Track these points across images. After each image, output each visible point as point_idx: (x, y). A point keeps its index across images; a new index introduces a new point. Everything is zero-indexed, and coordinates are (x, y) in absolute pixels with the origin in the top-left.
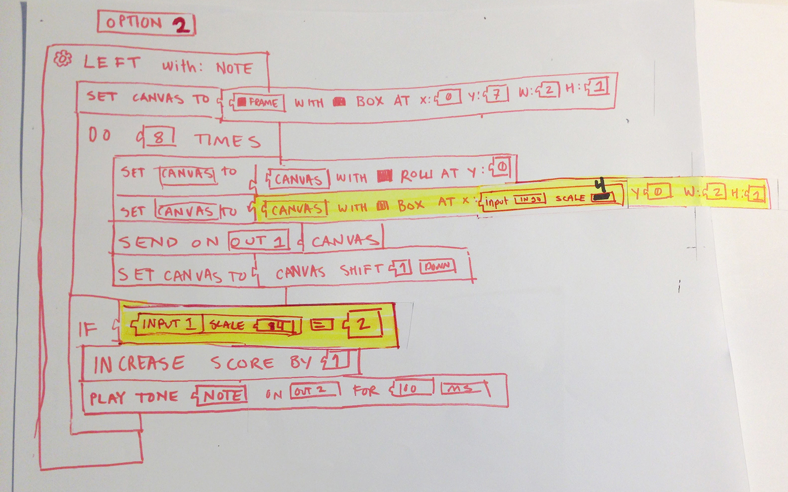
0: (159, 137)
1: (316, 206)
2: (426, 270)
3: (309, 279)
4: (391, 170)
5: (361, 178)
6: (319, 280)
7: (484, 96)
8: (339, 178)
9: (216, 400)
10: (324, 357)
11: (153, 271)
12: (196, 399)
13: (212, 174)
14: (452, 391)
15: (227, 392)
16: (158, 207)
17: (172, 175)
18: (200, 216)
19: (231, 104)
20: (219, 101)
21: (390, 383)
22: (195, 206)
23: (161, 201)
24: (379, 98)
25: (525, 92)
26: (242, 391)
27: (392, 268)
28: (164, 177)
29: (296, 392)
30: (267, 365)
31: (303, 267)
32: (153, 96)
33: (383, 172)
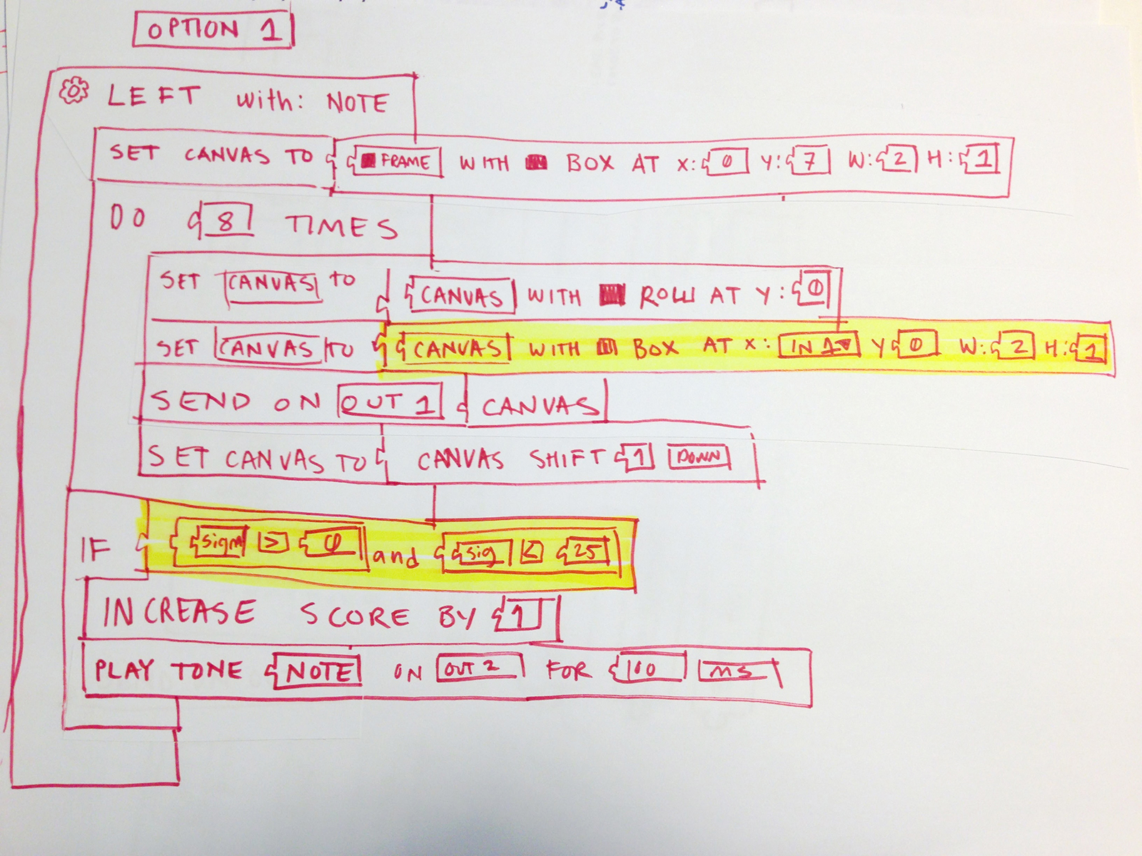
0: (226, 222)
1: (492, 344)
2: (679, 462)
3: (475, 472)
4: (624, 284)
5: (572, 296)
6: (492, 473)
7: (788, 164)
8: (533, 296)
9: (308, 679)
10: (498, 609)
11: (207, 451)
12: (272, 677)
13: (313, 284)
14: (717, 675)
15: (328, 665)
16: (220, 341)
17: (245, 286)
18: (291, 358)
19: (350, 164)
20: (330, 158)
21: (611, 657)
22: (283, 340)
23: (224, 331)
24: (606, 159)
25: (859, 161)
26: (352, 665)
27: (620, 457)
28: (232, 288)
29: (447, 669)
30: (398, 620)
31: (465, 452)
32: (219, 152)
33: (610, 289)
